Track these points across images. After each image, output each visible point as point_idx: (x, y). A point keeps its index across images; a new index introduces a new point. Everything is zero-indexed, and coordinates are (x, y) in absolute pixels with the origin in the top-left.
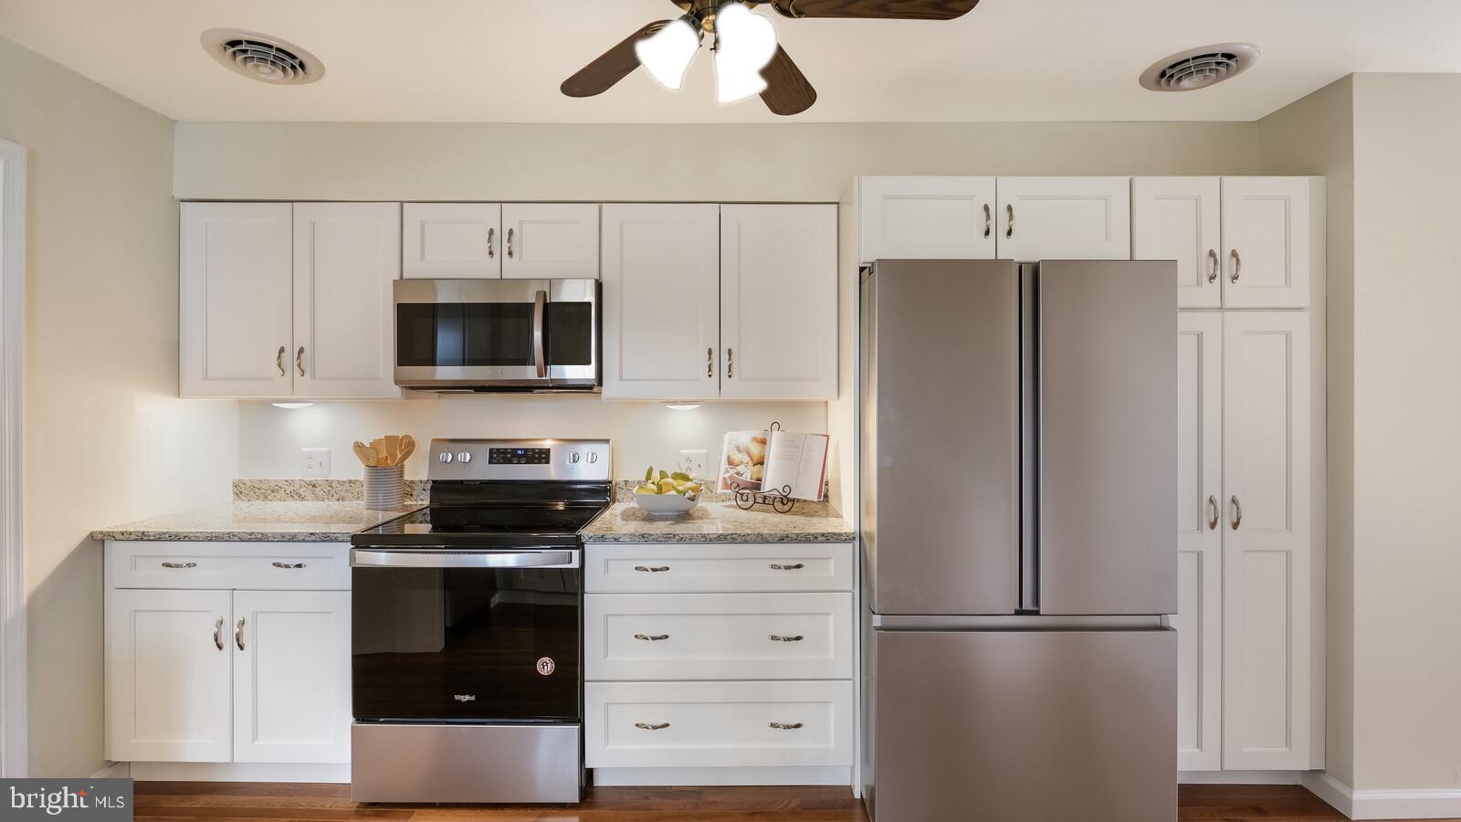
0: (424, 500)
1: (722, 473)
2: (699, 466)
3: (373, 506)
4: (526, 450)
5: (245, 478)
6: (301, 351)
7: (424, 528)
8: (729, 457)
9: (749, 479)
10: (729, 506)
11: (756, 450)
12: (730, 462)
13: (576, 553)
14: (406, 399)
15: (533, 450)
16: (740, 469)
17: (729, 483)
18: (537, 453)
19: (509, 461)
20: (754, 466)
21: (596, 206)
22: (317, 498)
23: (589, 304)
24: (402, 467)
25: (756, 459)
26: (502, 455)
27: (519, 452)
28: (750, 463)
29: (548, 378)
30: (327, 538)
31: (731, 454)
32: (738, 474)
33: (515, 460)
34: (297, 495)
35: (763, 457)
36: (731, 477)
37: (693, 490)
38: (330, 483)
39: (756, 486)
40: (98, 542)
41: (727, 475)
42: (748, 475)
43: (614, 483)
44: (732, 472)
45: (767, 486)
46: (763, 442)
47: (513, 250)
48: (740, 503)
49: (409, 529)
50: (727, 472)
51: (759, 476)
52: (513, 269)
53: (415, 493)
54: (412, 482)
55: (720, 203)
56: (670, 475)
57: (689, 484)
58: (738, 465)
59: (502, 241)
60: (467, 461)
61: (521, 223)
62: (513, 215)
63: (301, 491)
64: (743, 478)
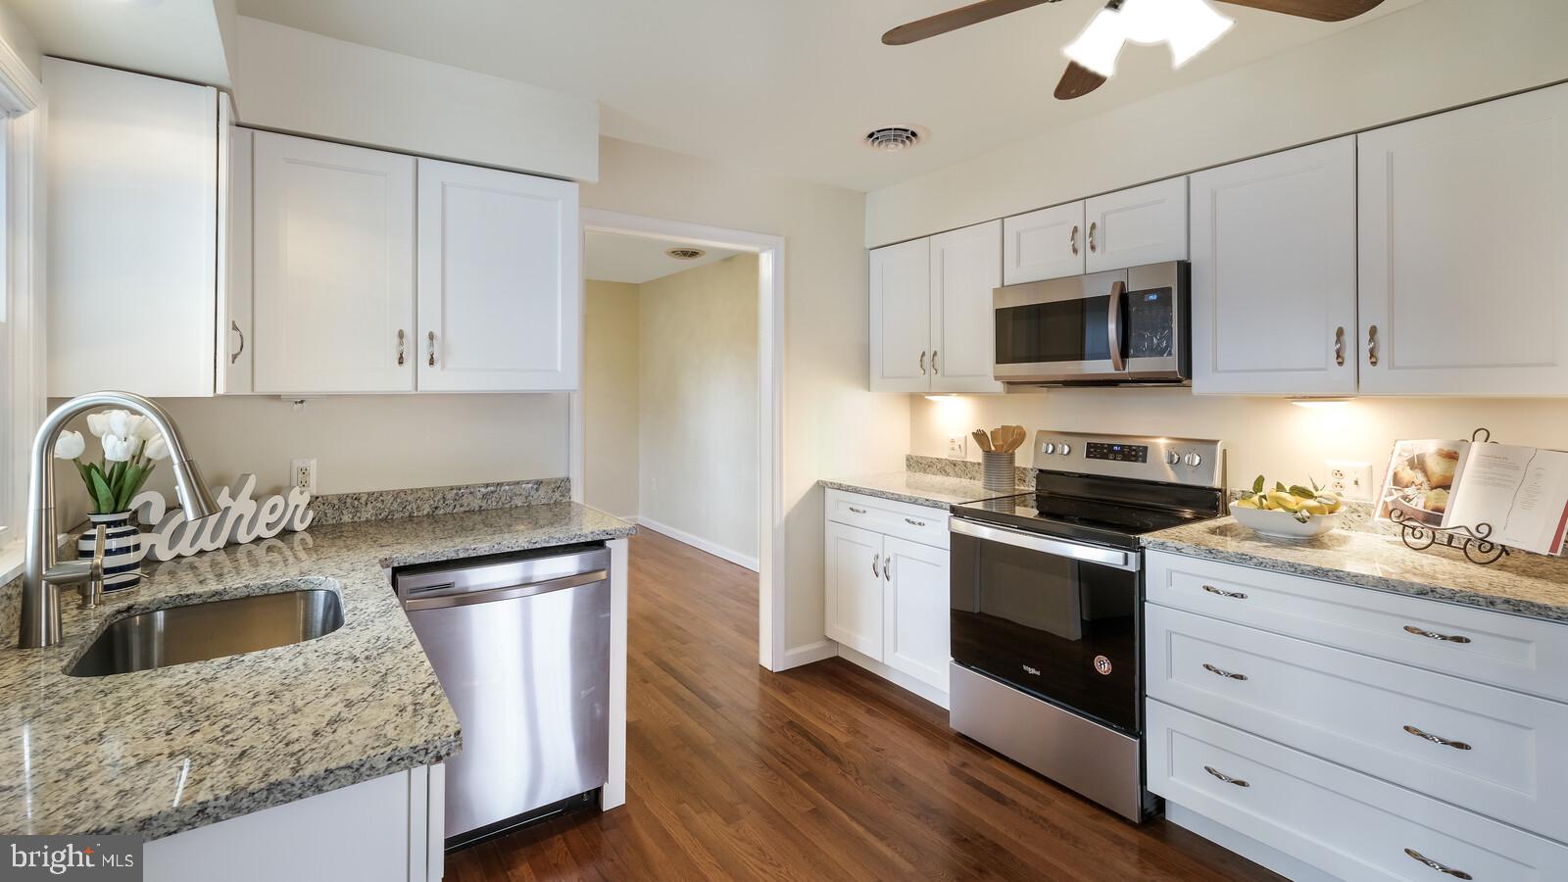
0: (1031, 487)
1: (1383, 494)
2: (1356, 483)
3: (988, 486)
4: (1122, 446)
5: (913, 454)
6: (935, 354)
7: (1030, 512)
8: (1395, 474)
9: (1420, 508)
10: (1395, 543)
11: (1436, 466)
12: (1396, 480)
13: (1132, 556)
14: (1008, 392)
15: (1130, 447)
16: (1409, 491)
17: (1391, 508)
18: (1134, 450)
19: (1105, 457)
20: (1432, 489)
21: (1183, 178)
22: (957, 476)
23: (1170, 289)
24: (1013, 454)
25: (1435, 480)
26: (1097, 451)
27: (1116, 448)
28: (1426, 486)
29: (1127, 371)
30: (936, 505)
31: (1400, 469)
32: (1405, 498)
33: (1111, 456)
34: (943, 471)
35: (1451, 479)
36: (1394, 502)
37: (1309, 509)
38: (965, 463)
39: (1434, 517)
40: (821, 487)
41: (1389, 499)
42: (1420, 500)
43: (1228, 493)
44: (1397, 495)
45: (1451, 520)
46: (1452, 456)
47: (1095, 243)
48: (1409, 539)
49: (1020, 511)
50: (1391, 494)
51: (1440, 505)
52: (1097, 262)
53: (1027, 479)
54: (1025, 469)
55: (1356, 133)
56: (1287, 488)
57: (1311, 503)
58: (1407, 487)
59: (1086, 237)
60: (1066, 452)
61: (1104, 216)
62: (1095, 209)
63: (946, 468)
64: (1412, 504)
